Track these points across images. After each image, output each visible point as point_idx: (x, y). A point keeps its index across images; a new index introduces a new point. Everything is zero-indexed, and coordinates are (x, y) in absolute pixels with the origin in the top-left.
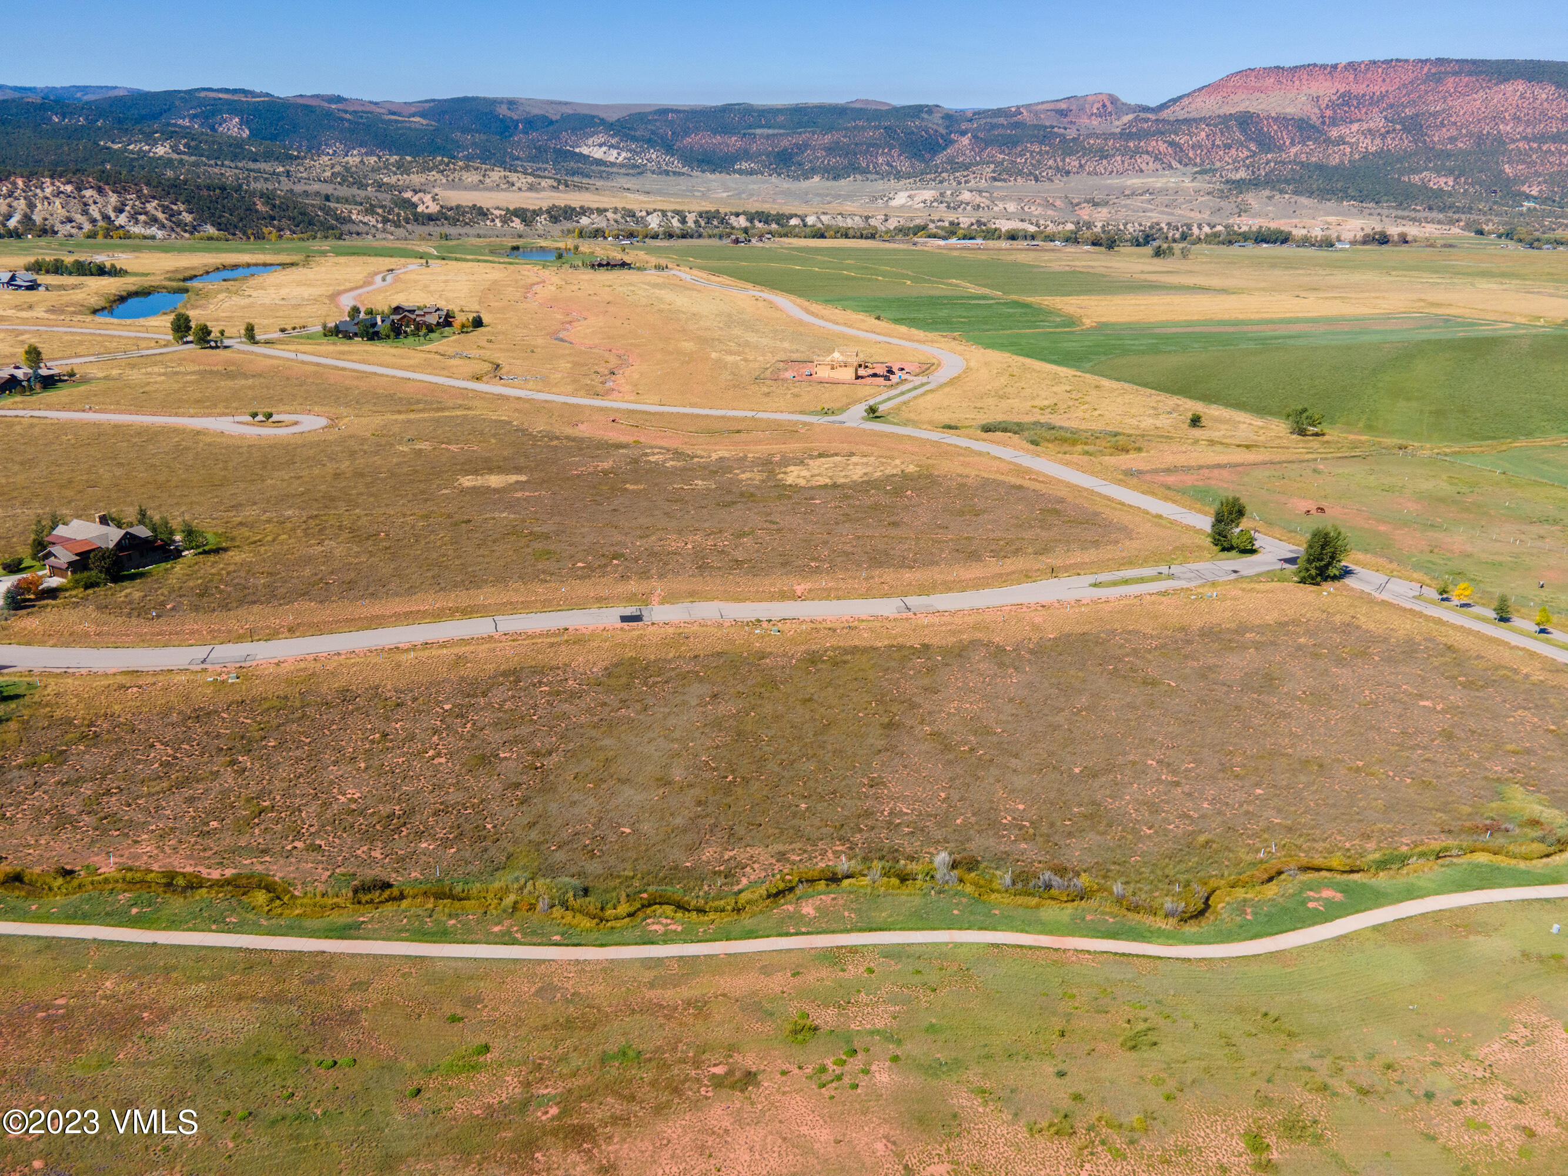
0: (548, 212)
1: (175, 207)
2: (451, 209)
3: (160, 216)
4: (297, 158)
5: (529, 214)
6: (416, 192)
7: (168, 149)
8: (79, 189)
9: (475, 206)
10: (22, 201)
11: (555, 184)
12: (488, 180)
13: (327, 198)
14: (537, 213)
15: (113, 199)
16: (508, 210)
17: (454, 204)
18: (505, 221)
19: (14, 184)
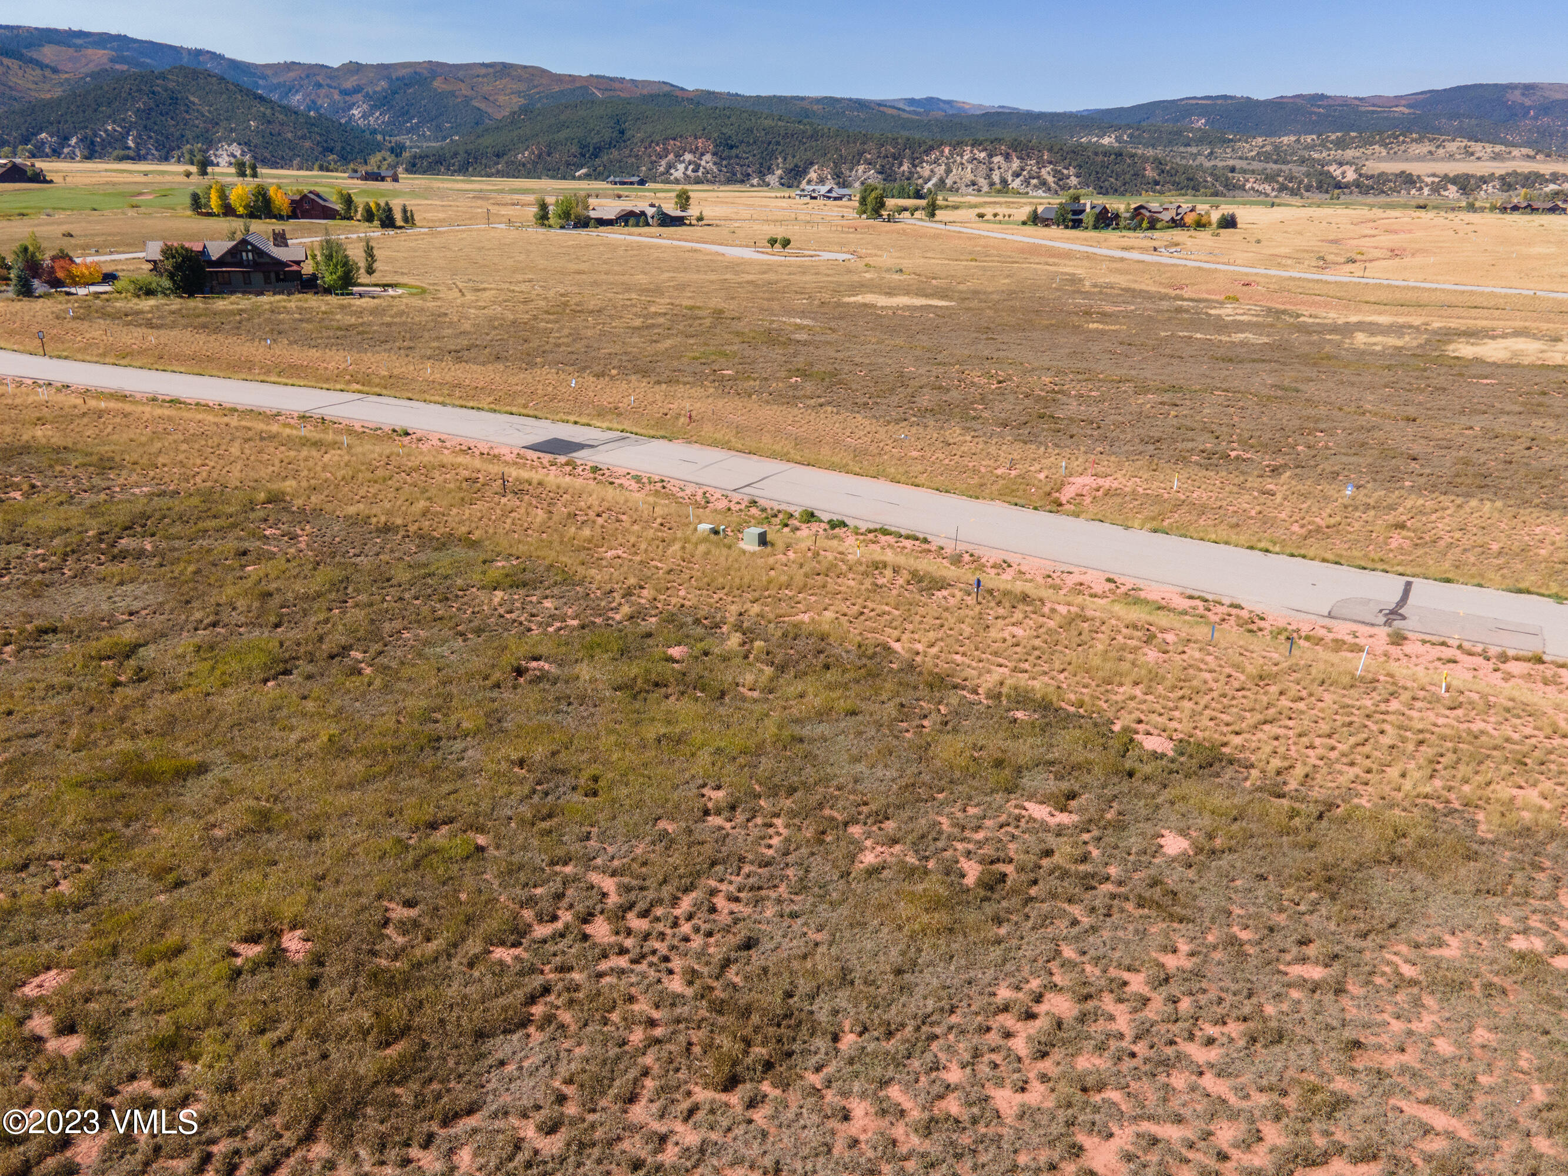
0: (1502, 178)
1: (1065, 172)
2: (1372, 177)
3: (1050, 179)
4: (1231, 140)
5: (1472, 182)
6: (1341, 164)
7: (1113, 140)
8: (990, 156)
9: (1403, 172)
10: (943, 167)
11: (1532, 153)
12: (1441, 151)
13: (1233, 170)
14: (1484, 180)
15: (1016, 164)
16: (1446, 175)
17: (1376, 173)
18: (1436, 189)
19: (942, 152)
